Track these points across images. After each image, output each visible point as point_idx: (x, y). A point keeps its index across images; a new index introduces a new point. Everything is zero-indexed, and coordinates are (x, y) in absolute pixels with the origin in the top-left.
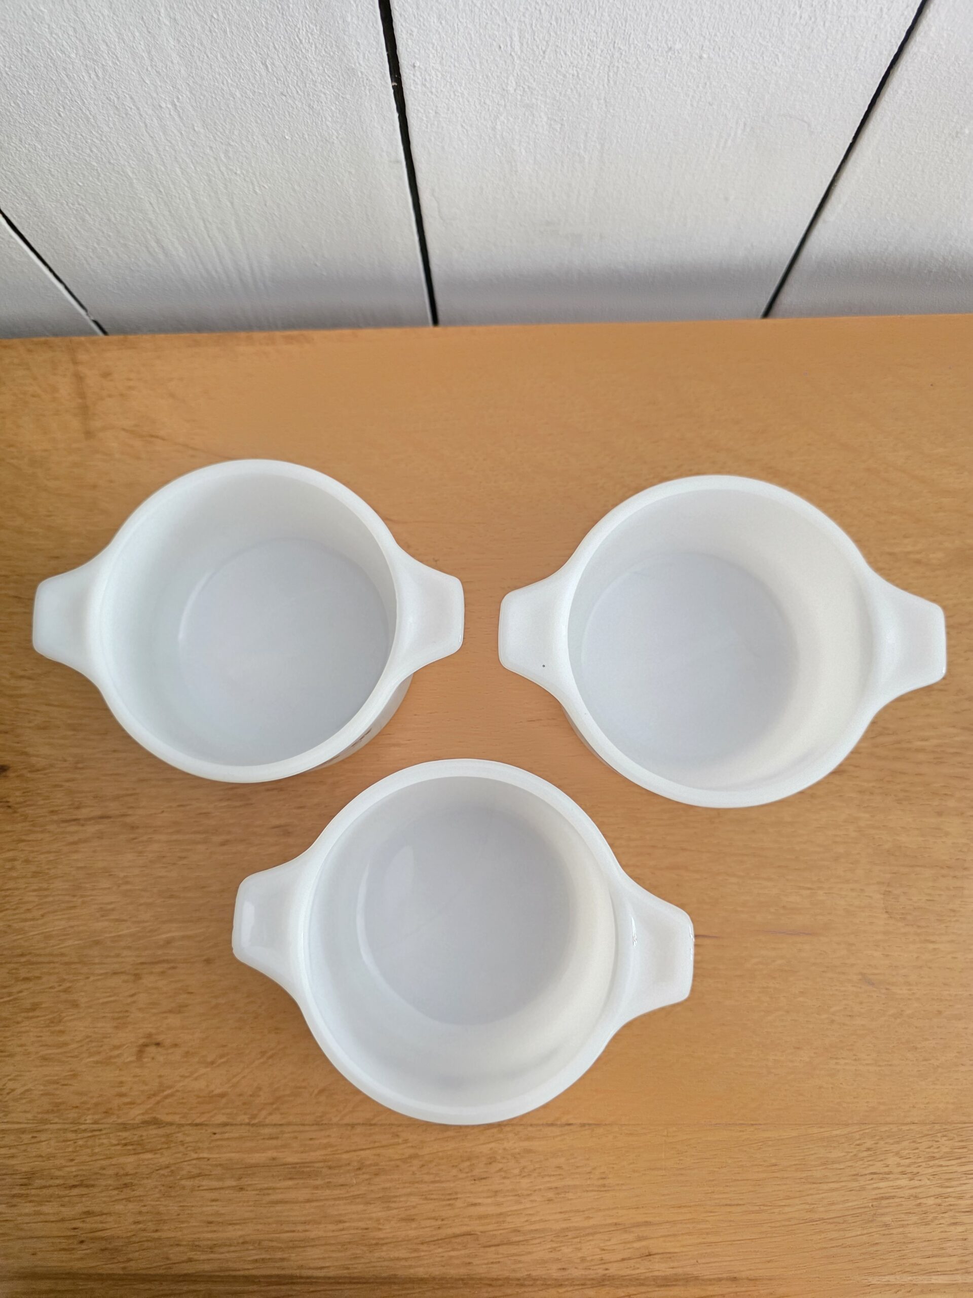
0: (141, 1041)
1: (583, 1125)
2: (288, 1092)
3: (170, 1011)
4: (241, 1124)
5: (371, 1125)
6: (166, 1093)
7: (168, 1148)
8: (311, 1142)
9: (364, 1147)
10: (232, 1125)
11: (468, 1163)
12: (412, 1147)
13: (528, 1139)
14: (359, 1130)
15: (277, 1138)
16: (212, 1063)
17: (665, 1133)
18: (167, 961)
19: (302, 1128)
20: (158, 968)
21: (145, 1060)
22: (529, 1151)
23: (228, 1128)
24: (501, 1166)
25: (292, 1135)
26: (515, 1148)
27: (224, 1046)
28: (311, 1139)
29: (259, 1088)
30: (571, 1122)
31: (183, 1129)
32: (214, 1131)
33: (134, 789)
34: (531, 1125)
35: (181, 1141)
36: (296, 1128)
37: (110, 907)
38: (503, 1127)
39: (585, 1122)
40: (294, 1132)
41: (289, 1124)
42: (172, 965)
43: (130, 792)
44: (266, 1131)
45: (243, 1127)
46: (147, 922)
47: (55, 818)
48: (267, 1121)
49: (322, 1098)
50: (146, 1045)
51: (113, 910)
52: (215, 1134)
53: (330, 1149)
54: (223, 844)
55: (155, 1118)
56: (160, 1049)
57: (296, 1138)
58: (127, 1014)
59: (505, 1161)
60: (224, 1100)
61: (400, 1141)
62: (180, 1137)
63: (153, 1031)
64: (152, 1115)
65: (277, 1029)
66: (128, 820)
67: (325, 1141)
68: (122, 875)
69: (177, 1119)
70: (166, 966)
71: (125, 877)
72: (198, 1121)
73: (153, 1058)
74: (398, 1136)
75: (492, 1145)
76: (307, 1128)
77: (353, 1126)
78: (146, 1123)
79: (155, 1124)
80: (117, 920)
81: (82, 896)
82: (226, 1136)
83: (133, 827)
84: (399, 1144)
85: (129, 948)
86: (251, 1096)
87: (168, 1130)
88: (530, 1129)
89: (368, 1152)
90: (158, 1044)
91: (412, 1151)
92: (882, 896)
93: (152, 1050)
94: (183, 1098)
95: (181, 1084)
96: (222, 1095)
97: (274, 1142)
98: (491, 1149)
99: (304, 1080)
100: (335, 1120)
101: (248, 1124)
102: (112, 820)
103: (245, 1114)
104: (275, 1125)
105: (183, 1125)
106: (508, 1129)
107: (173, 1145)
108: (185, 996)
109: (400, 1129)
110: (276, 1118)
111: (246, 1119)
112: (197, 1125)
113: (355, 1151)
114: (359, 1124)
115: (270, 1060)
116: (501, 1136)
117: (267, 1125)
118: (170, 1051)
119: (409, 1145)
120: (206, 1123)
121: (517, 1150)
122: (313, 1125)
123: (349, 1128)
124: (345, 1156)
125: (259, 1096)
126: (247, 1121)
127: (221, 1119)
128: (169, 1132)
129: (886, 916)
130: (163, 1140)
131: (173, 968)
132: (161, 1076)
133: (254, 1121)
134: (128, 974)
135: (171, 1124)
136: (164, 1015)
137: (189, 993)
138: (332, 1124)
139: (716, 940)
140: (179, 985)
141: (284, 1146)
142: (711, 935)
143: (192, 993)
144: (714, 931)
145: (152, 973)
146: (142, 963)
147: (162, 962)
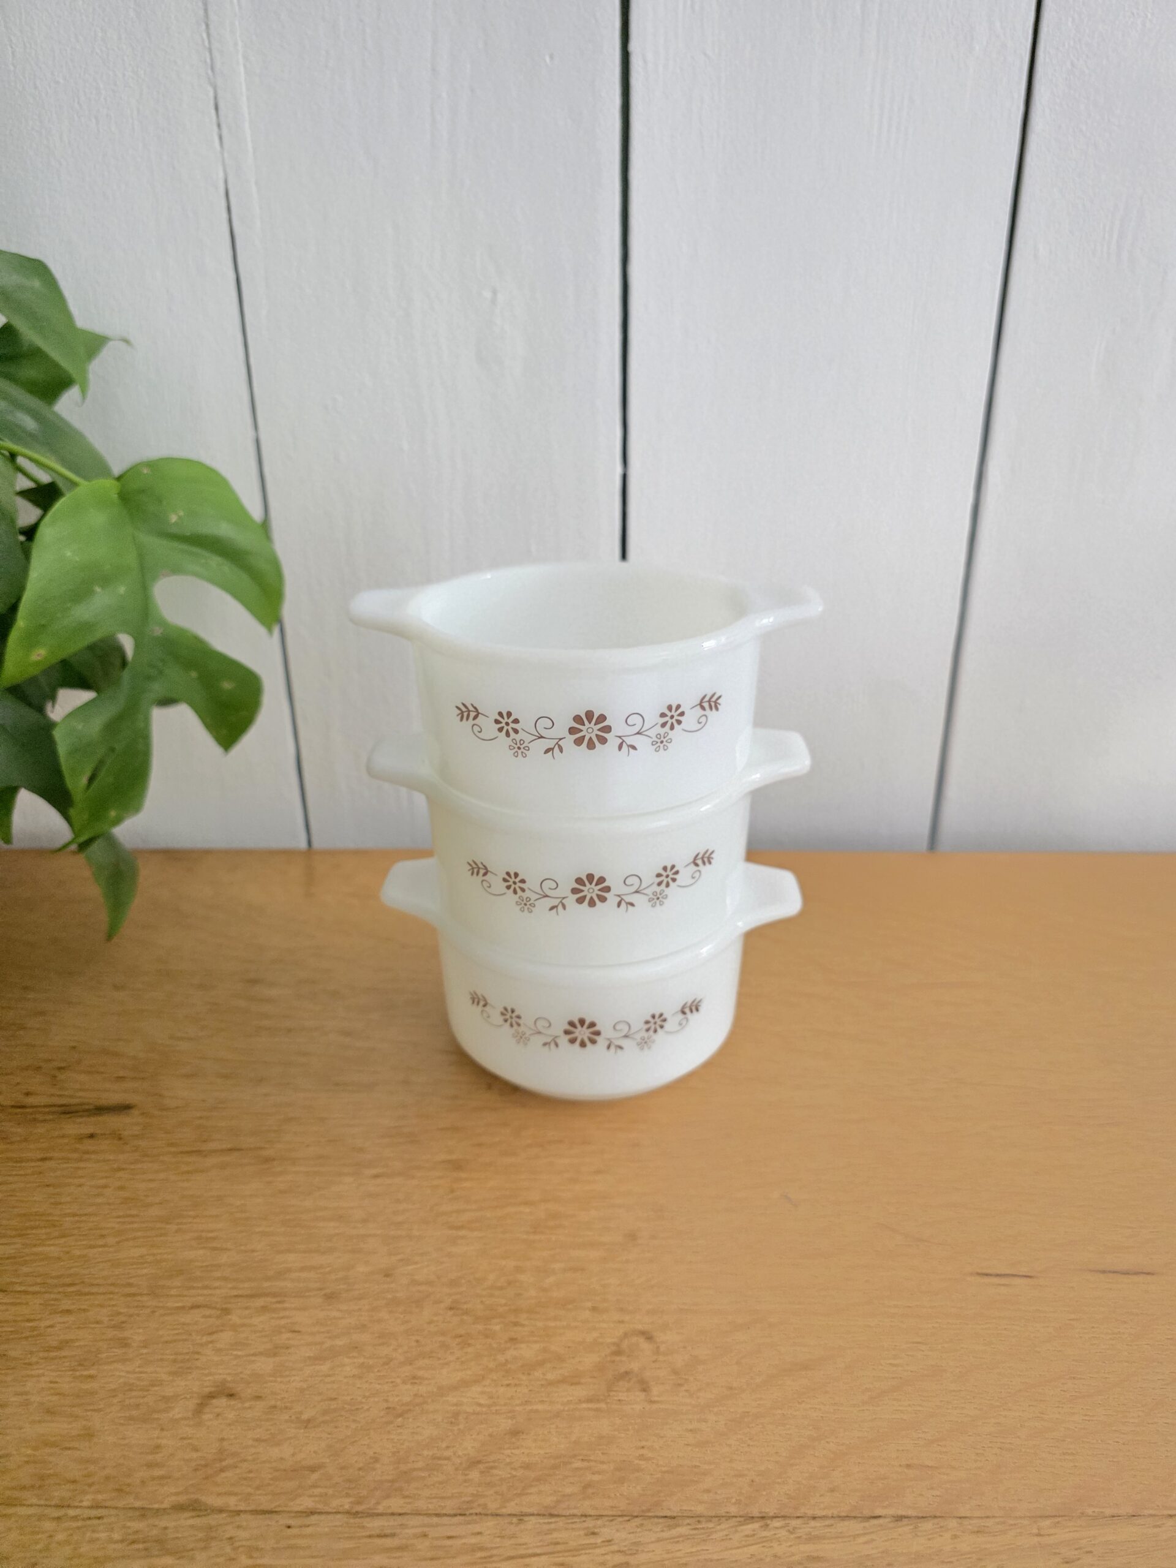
0: (207, 1390)
1: (899, 1518)
2: (420, 1464)
3: (261, 1354)
4: (337, 1513)
5: (552, 1515)
6: (225, 1464)
7: (205, 1548)
8: (449, 1542)
9: (538, 1551)
10: (320, 1513)
12: (619, 1551)
13: (811, 1539)
14: (531, 1523)
15: (393, 1535)
16: (309, 1421)
17: (1035, 1531)
18: (274, 1295)
19: (435, 1520)
20: (260, 1302)
21: (205, 1417)
23: (314, 1518)
25: (419, 1530)
26: (793, 1555)
27: (333, 1399)
28: (449, 1538)
29: (376, 1459)
30: (878, 1512)
31: (237, 1518)
32: (291, 1522)
33: (278, 1126)
34: (814, 1518)
35: (231, 1538)
36: (426, 1520)
37: (211, 1235)
38: (769, 1522)
39: (900, 1512)
40: (424, 1526)
41: (417, 1513)
42: (279, 1299)
43: (274, 1128)
44: (375, 1524)
45: (339, 1516)
46: (257, 1251)
47: (173, 1149)
48: (380, 1509)
49: (474, 1475)
50: (211, 1396)
51: (214, 1238)
52: (289, 1527)
53: (480, 1554)
54: (376, 1176)
55: (196, 1501)
56: (233, 1403)
57: (425, 1535)
58: (196, 1356)
60: (315, 1476)
61: (598, 1540)
62: (231, 1531)
63: (229, 1378)
64: (192, 1496)
65: (414, 1378)
66: (262, 1153)
67: (473, 1540)
68: (239, 1203)
69: (232, 1502)
70: (269, 1299)
71: (242, 1205)
72: (267, 1506)
73: (218, 1415)
74: (594, 1533)
75: (753, 1549)
76: (445, 1520)
77: (521, 1517)
78: (179, 1508)
79: (194, 1510)
80: (216, 1249)
81: (178, 1224)
82: (309, 1530)
83: (268, 1160)
84: (595, 1546)
85: (225, 1279)
86: (360, 1469)
87: (213, 1520)
88: (813, 1523)
89: (543, 1558)
90: (231, 1395)
93: (223, 1401)
94: (250, 1472)
95: (253, 1450)
96: (313, 1469)
97: (388, 1542)
98: (752, 1555)
99: (448, 1447)
100: (493, 1506)
101: (348, 1513)
102: (243, 1152)
103: (348, 1495)
104: (393, 1514)
105: (238, 1513)
106: (777, 1523)
107: (213, 1544)
108: (289, 1335)
109: (599, 1522)
110: (395, 1504)
111: (346, 1503)
112: (264, 1513)
113: (522, 1557)
114: (533, 1515)
115: (400, 1420)
116: (765, 1534)
117: (378, 1515)
118: (247, 1405)
119: (615, 1548)
120: (276, 1510)
121: (797, 1558)
122: (455, 1515)
123: (515, 1520)
125: (374, 1469)
126: (347, 1507)
127: (307, 1503)
128: (213, 1523)
130: (201, 1535)
131: (279, 1302)
132: (223, 1439)
133: (360, 1508)
134: (215, 1308)
135: (221, 1511)
136: (253, 1358)
137: (294, 1331)
138: (486, 1515)
139: (1029, 1280)
140: (283, 1322)
141: (400, 1548)
142: (1021, 1274)
143: (299, 1332)
144: (1024, 1270)
145: (247, 1308)
146: (236, 1296)
147: (267, 1295)
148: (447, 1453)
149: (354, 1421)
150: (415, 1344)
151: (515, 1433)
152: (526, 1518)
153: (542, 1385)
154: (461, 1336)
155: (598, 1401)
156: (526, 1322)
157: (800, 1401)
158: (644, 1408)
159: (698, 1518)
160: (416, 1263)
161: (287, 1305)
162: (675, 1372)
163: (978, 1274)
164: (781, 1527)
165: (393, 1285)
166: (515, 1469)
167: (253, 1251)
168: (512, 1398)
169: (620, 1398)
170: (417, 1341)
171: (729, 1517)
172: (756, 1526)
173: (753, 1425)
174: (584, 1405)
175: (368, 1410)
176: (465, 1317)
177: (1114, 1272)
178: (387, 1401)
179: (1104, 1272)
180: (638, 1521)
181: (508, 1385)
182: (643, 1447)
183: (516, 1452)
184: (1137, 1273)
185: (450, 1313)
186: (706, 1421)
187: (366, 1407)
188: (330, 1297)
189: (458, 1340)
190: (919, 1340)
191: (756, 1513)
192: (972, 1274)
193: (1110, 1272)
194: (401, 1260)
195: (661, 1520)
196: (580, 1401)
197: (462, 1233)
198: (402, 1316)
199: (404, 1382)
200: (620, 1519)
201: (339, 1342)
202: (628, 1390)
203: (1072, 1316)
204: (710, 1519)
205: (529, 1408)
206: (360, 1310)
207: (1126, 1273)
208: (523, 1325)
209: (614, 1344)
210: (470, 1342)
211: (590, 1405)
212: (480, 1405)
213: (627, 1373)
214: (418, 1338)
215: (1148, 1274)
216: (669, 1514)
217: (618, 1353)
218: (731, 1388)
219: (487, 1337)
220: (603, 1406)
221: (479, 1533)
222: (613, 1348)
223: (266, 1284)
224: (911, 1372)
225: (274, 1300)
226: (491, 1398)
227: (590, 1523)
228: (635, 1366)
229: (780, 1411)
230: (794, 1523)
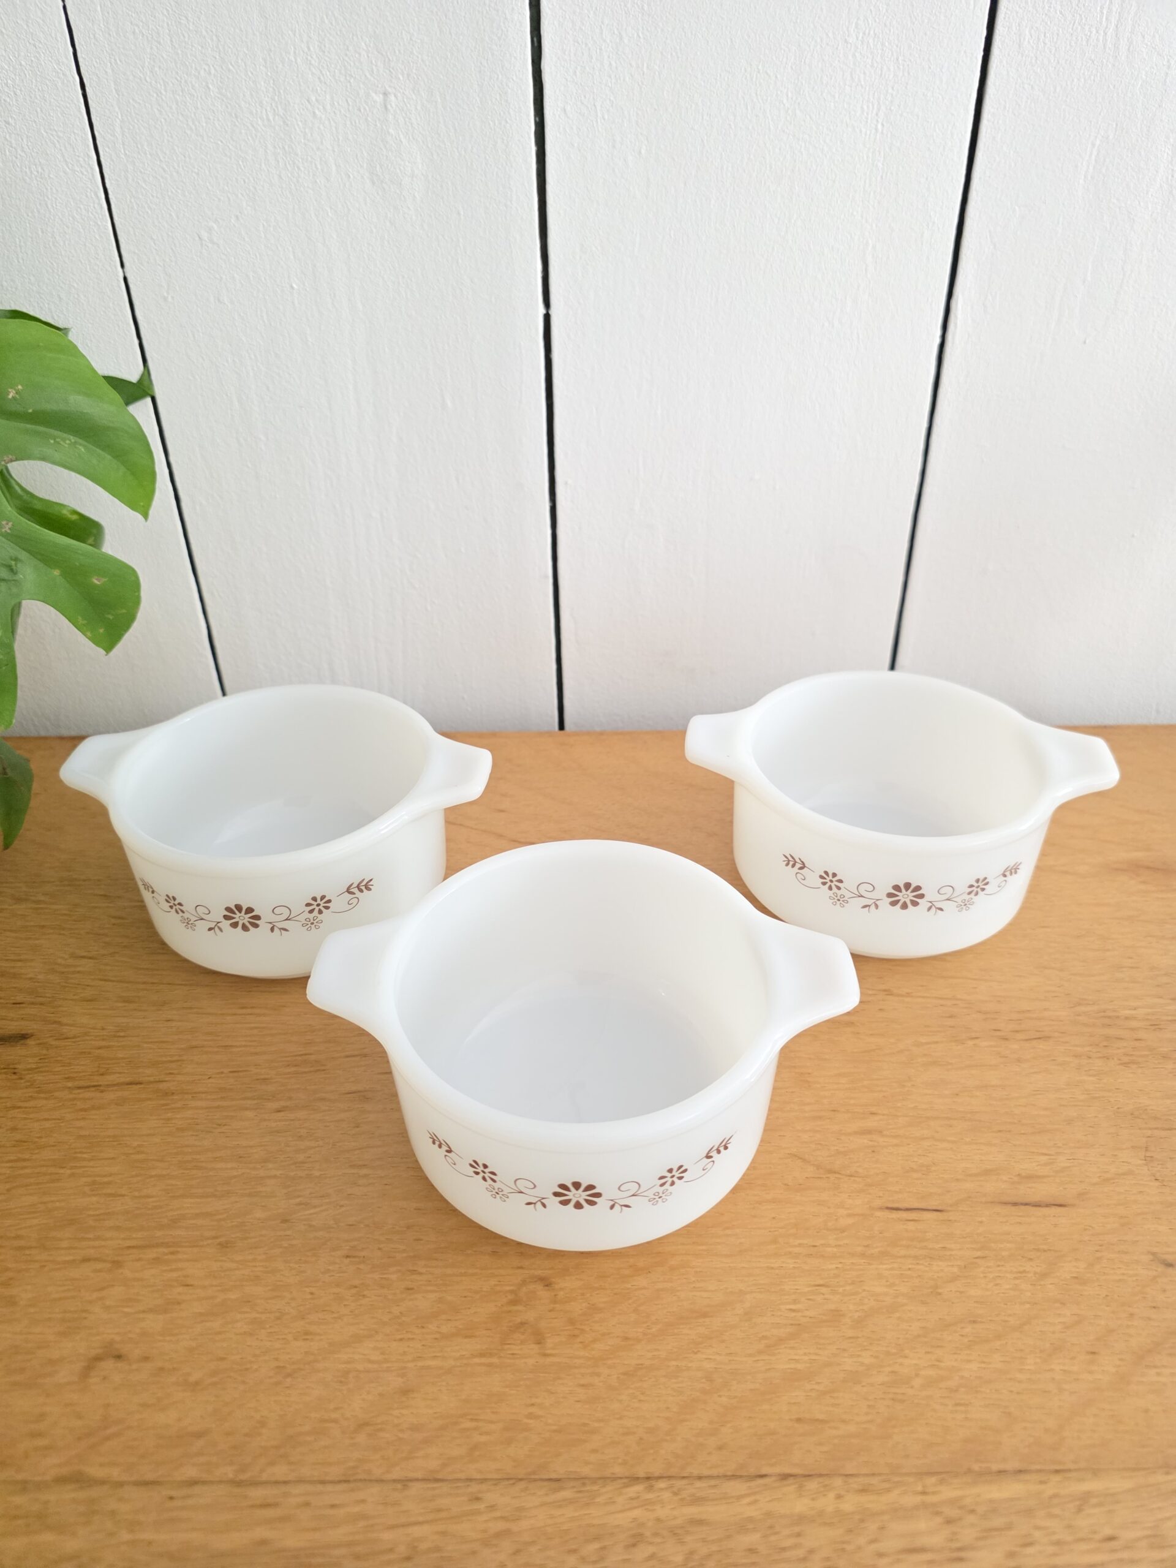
0: (94, 1352)
1: (785, 1477)
2: (307, 1428)
3: (151, 1311)
4: (220, 1482)
5: (437, 1480)
6: (109, 1431)
7: (87, 1523)
8: (332, 1511)
9: (421, 1519)
10: (204, 1483)
11: (596, 1546)
12: (502, 1517)
13: (697, 1500)
14: (415, 1489)
15: (276, 1505)
16: (197, 1383)
17: (920, 1488)
18: (166, 1245)
19: (320, 1487)
20: (151, 1254)
21: (92, 1380)
22: (700, 1522)
23: (197, 1489)
24: (651, 1549)
25: (302, 1499)
26: (675, 1518)
27: (222, 1359)
28: (333, 1506)
29: (263, 1423)
30: (763, 1472)
31: (119, 1490)
32: (173, 1493)
33: (180, 1056)
34: (700, 1478)
35: (112, 1512)
36: (310, 1488)
37: (106, 1179)
38: (653, 1482)
39: (787, 1471)
40: (308, 1494)
41: (300, 1481)
42: (172, 1249)
43: (175, 1058)
44: (258, 1494)
45: (222, 1486)
46: (152, 1197)
47: (70, 1084)
48: (264, 1477)
49: (361, 1438)
50: (98, 1359)
51: (109, 1183)
52: (171, 1498)
53: (362, 1524)
54: (278, 1110)
55: (79, 1472)
56: (120, 1365)
57: (307, 1504)
58: (84, 1315)
59: (658, 1540)
60: (201, 1442)
61: (481, 1506)
62: (112, 1503)
63: (117, 1338)
64: (74, 1468)
65: (307, 1333)
66: (162, 1086)
67: (356, 1509)
68: (136, 1144)
69: (115, 1473)
70: (162, 1250)
71: (139, 1146)
72: (150, 1476)
73: (105, 1378)
74: (477, 1499)
75: (636, 1513)
76: (329, 1488)
77: (405, 1482)
78: (61, 1480)
79: (76, 1482)
80: (111, 1195)
81: (72, 1168)
82: (191, 1502)
83: (166, 1094)
84: (478, 1512)
85: (117, 1228)
86: (246, 1435)
87: (95, 1493)
88: (698, 1484)
89: (425, 1527)
90: (119, 1357)
91: (501, 1526)
92: (1144, 1162)
93: (109, 1364)
94: (135, 1440)
95: (138, 1416)
96: (199, 1435)
97: (270, 1513)
98: (635, 1519)
99: (336, 1409)
100: (378, 1472)
101: (232, 1482)
102: (142, 1086)
103: (232, 1463)
104: (277, 1482)
105: (121, 1484)
106: (662, 1484)
107: (95, 1518)
108: (180, 1289)
109: (484, 1487)
110: (280, 1471)
111: (229, 1472)
112: (147, 1484)
113: (403, 1526)
114: (417, 1480)
115: (289, 1380)
116: (650, 1496)
117: (262, 1483)
118: (134, 1366)
119: (498, 1514)
120: (161, 1480)
121: (678, 1522)
122: (340, 1482)
123: (399, 1486)
124: (387, 1536)
125: (260, 1434)
126: (231, 1476)
127: (191, 1472)
128: (95, 1496)
129: (1157, 1184)
130: (82, 1509)
131: (172, 1253)
132: (108, 1405)
133: (243, 1477)
134: (105, 1261)
135: (102, 1482)
136: (141, 1316)
137: (188, 1285)
138: (370, 1481)
139: (938, 1213)
140: (175, 1275)
141: (284, 1519)
142: (930, 1208)
143: (191, 1285)
144: (933, 1203)
145: (139, 1260)
146: (129, 1247)
147: (157, 1245)
148: (334, 1415)
149: (244, 1382)
150: (310, 1296)
151: (405, 1392)
152: (410, 1484)
153: (436, 1339)
154: (356, 1287)
155: (491, 1355)
156: (423, 1270)
157: (695, 1351)
158: (537, 1362)
159: (583, 1480)
160: (315, 1207)
161: (180, 1256)
162: (571, 1322)
163: (887, 1208)
164: (666, 1489)
165: (288, 1233)
166: (402, 1431)
167: (148, 1197)
168: (405, 1353)
169: (515, 1352)
170: (312, 1294)
171: (614, 1479)
172: (639, 1488)
173: (646, 1379)
174: (477, 1360)
175: (256, 1370)
176: (362, 1266)
177: (1026, 1204)
178: (277, 1359)
179: (1015, 1204)
180: (522, 1485)
181: (401, 1340)
182: (533, 1405)
183: (404, 1412)
184: (1047, 1206)
185: (347, 1261)
186: (598, 1375)
187: (255, 1367)
188: (225, 1246)
189: (354, 1291)
190: (821, 1282)
191: (642, 1474)
192: (881, 1209)
193: (1022, 1204)
194: (300, 1204)
195: (546, 1483)
196: (473, 1356)
197: (364, 1171)
198: (297, 1266)
199: (295, 1339)
200: (507, 1483)
201: (233, 1296)
202: (522, 1342)
203: (979, 1254)
204: (594, 1480)
205: (420, 1364)
206: (254, 1260)
207: (1037, 1205)
208: (421, 1274)
209: (511, 1292)
210: (365, 1293)
211: (483, 1360)
212: (370, 1361)
213: (522, 1324)
214: (313, 1290)
215: (1060, 1205)
216: (554, 1476)
217: (514, 1302)
218: (626, 1339)
219: (383, 1287)
220: (495, 1360)
221: (363, 1501)
222: (510, 1297)
223: (159, 1233)
224: (811, 1317)
225: (166, 1250)
226: (382, 1354)
227: (474, 1488)
228: (530, 1316)
229: (674, 1363)
230: (679, 1484)
